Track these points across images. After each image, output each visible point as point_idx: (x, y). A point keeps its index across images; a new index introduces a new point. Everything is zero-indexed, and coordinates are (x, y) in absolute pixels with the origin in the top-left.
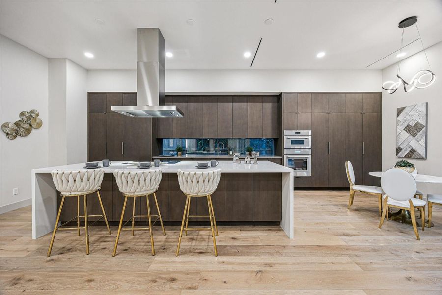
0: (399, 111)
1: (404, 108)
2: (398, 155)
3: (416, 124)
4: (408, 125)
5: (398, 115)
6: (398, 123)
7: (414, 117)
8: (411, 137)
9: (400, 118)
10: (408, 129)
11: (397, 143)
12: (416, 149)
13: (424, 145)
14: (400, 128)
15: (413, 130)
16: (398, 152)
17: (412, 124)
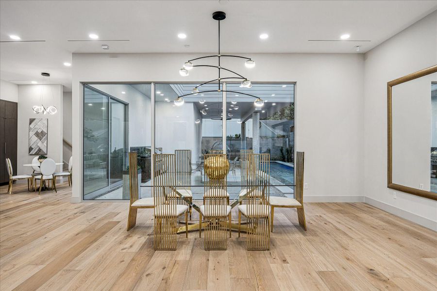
0: (32, 121)
1: (34, 119)
2: (30, 153)
3: (42, 132)
4: (37, 132)
5: (30, 124)
6: (30, 129)
7: (40, 126)
8: (39, 140)
9: (32, 126)
10: (37, 134)
11: (29, 144)
12: (42, 148)
13: (46, 145)
14: (32, 133)
15: (40, 135)
16: (30, 151)
17: (40, 131)
